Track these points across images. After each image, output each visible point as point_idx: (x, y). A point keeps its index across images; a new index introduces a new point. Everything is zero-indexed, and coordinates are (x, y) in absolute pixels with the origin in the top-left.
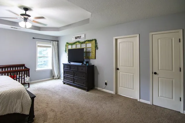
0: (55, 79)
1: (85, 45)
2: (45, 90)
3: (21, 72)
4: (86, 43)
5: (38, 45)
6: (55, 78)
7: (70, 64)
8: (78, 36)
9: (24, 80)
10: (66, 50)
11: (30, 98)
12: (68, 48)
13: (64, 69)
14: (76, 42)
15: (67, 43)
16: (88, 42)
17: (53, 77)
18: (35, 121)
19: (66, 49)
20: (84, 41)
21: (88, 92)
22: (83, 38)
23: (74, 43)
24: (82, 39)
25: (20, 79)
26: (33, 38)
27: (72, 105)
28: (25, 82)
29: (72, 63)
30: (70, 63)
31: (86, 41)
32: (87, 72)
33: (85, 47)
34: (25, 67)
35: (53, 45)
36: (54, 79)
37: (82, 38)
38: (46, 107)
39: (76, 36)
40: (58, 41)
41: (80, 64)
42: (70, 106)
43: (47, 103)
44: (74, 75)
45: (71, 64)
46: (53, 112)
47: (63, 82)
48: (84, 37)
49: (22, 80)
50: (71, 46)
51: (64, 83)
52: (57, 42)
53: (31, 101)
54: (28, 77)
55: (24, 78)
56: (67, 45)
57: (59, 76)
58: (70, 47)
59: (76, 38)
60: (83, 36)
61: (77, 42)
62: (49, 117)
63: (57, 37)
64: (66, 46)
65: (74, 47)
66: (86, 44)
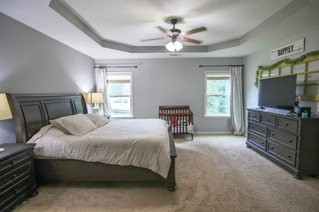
0: (236, 135)
1: (304, 65)
2: (211, 149)
3: (182, 117)
4: (305, 60)
5: (208, 76)
6: (235, 133)
7: (262, 110)
8: (285, 47)
9: (186, 128)
10: (257, 81)
11: (169, 157)
12: (261, 77)
13: (249, 120)
14: (280, 62)
15: (260, 67)
16: (312, 58)
17: (231, 131)
18: (176, 191)
19: (257, 79)
20: (300, 57)
21: (298, 181)
22: (299, 50)
23: (275, 66)
24: (295, 52)
25: (182, 127)
26: (200, 66)
27: (246, 194)
28: (188, 131)
29: (267, 110)
30: (262, 108)
31: (308, 54)
32: (299, 134)
33: (303, 71)
34: (190, 111)
35: (233, 74)
36: (233, 134)
37: (297, 48)
38: (200, 177)
39: (280, 48)
40: (243, 66)
41: (285, 113)
42: (240, 194)
43: (204, 172)
44: (268, 135)
45: (265, 111)
46: (206, 190)
47: (246, 143)
48: (303, 47)
49: (183, 128)
50: (268, 72)
51: (249, 147)
52: (240, 68)
53: (170, 160)
54: (191, 124)
55: (186, 126)
56: (260, 71)
57: (243, 130)
58: (265, 75)
59: (280, 53)
60: (298, 44)
61: (282, 61)
62: (196, 195)
63: (242, 58)
64: (257, 74)
65: (275, 74)
66: (307, 63)
